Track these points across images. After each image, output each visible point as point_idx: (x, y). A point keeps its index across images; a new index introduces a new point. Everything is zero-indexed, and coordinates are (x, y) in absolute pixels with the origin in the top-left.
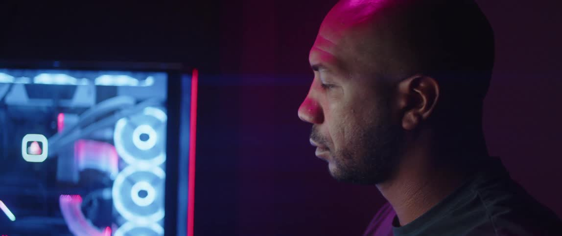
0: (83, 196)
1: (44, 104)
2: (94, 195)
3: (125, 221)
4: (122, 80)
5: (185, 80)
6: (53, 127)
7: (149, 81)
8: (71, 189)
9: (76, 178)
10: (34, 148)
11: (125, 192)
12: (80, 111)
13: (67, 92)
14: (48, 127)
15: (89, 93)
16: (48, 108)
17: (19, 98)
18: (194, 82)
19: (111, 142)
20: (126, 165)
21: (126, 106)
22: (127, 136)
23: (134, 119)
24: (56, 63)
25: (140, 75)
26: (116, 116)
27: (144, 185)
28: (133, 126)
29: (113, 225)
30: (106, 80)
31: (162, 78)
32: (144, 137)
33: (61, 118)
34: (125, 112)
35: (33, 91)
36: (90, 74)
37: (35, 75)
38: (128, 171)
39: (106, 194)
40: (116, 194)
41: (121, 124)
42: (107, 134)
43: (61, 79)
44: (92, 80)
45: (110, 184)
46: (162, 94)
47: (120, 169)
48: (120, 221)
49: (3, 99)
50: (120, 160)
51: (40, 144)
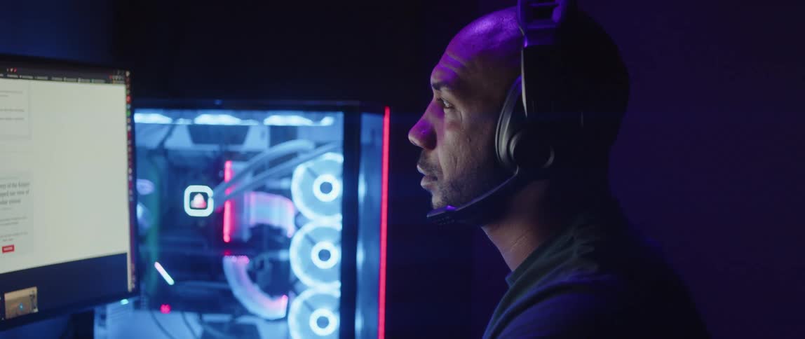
0: (250, 257)
1: (210, 149)
2: (266, 256)
3: (305, 288)
5: (367, 120)
6: (220, 176)
7: (327, 121)
8: (236, 247)
9: (246, 236)
10: (199, 200)
11: (304, 253)
12: (244, 157)
13: (238, 135)
14: (212, 173)
15: (263, 135)
16: (214, 152)
17: (181, 141)
18: (387, 120)
19: (287, 194)
20: (306, 221)
21: (305, 151)
22: (306, 187)
24: (218, 102)
25: (314, 115)
26: (293, 162)
27: (326, 244)
28: (313, 174)
29: (291, 294)
30: (277, 119)
31: (340, 115)
32: (326, 188)
33: (228, 165)
34: (302, 157)
35: (198, 134)
36: (257, 114)
38: (307, 228)
39: (282, 255)
40: (293, 255)
41: (300, 171)
42: (284, 184)
43: (225, 119)
44: (261, 120)
45: (287, 243)
46: (338, 136)
47: (298, 227)
48: (298, 287)
49: (162, 143)
50: (298, 215)
51: (205, 196)
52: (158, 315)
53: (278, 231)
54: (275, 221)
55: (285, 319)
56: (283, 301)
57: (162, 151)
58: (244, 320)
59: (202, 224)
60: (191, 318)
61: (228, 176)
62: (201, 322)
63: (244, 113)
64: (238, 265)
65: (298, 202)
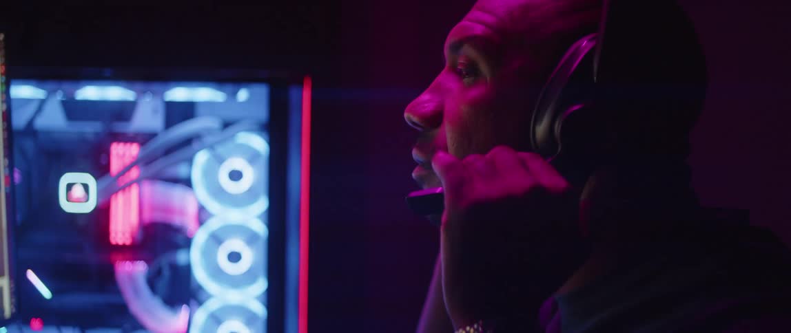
0: (148, 262)
1: (90, 128)
2: (164, 261)
3: (209, 296)
4: (203, 94)
5: (294, 93)
6: (104, 162)
7: (243, 95)
8: (133, 251)
11: (209, 255)
12: (143, 139)
13: (123, 111)
15: (155, 111)
16: (97, 134)
17: (53, 119)
18: (307, 95)
19: (187, 183)
20: (210, 215)
21: (209, 131)
22: (210, 174)
23: (221, 150)
24: (108, 72)
25: (230, 87)
26: (195, 145)
27: (236, 244)
28: (220, 160)
29: (193, 302)
30: (179, 93)
31: (262, 91)
32: (236, 176)
34: (209, 139)
35: (74, 110)
36: (156, 87)
37: (78, 88)
38: (212, 225)
39: (181, 257)
40: (195, 258)
41: (201, 158)
42: (182, 171)
43: (115, 93)
44: (162, 94)
45: (187, 243)
47: (201, 222)
48: (201, 295)
49: (30, 123)
50: (201, 209)
51: (86, 187)
53: (178, 230)
54: (177, 221)
56: (184, 313)
57: (30, 130)
61: (115, 166)
63: (140, 86)
64: (134, 272)
65: (200, 192)
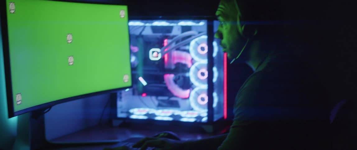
0: (175, 75)
1: (159, 35)
2: (181, 75)
3: (195, 87)
4: (189, 23)
6: (162, 45)
8: (170, 71)
9: (173, 67)
11: (196, 74)
12: (171, 38)
13: (169, 29)
14: (160, 44)
15: (179, 29)
16: (161, 36)
17: (148, 32)
19: (188, 51)
20: (195, 62)
21: (194, 35)
22: (195, 49)
24: (160, 17)
25: (196, 21)
27: (203, 70)
28: (198, 44)
29: (191, 89)
30: (183, 23)
32: (202, 49)
33: (166, 41)
34: (193, 37)
35: (155, 29)
36: (175, 21)
38: (196, 64)
39: (187, 75)
40: (191, 75)
41: (193, 43)
42: (187, 48)
43: (164, 23)
44: (177, 24)
45: (188, 70)
46: (205, 29)
47: (193, 64)
48: (193, 86)
49: (141, 33)
50: (192, 59)
51: (158, 52)
52: (141, 97)
53: (185, 65)
54: (183, 62)
55: (188, 98)
56: (188, 91)
57: (141, 36)
58: (173, 99)
59: (157, 63)
60: (154, 98)
61: (165, 44)
62: (157, 99)
63: (171, 21)
64: (170, 77)
65: (193, 54)
